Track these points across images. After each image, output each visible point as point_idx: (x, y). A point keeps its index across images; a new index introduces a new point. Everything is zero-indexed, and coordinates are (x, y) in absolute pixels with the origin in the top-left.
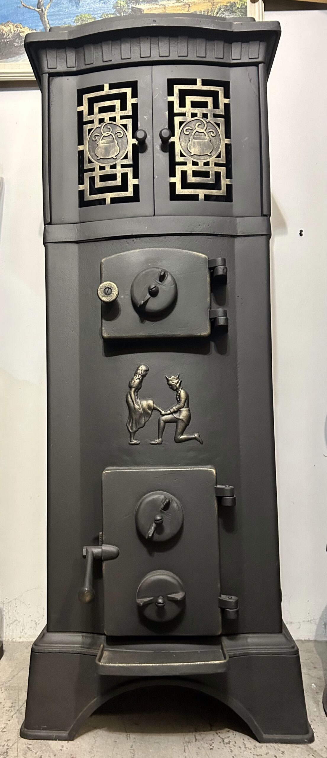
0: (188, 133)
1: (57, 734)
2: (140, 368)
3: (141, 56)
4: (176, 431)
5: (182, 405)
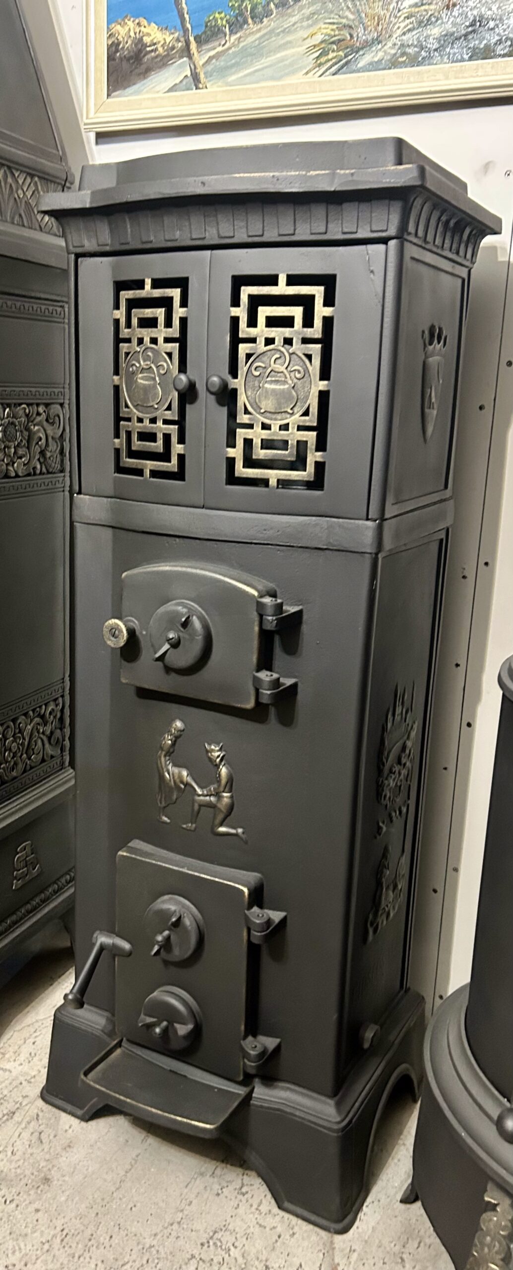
0: (257, 373)
1: (73, 1110)
2: (174, 726)
3: (191, 237)
4: (213, 821)
5: (223, 789)
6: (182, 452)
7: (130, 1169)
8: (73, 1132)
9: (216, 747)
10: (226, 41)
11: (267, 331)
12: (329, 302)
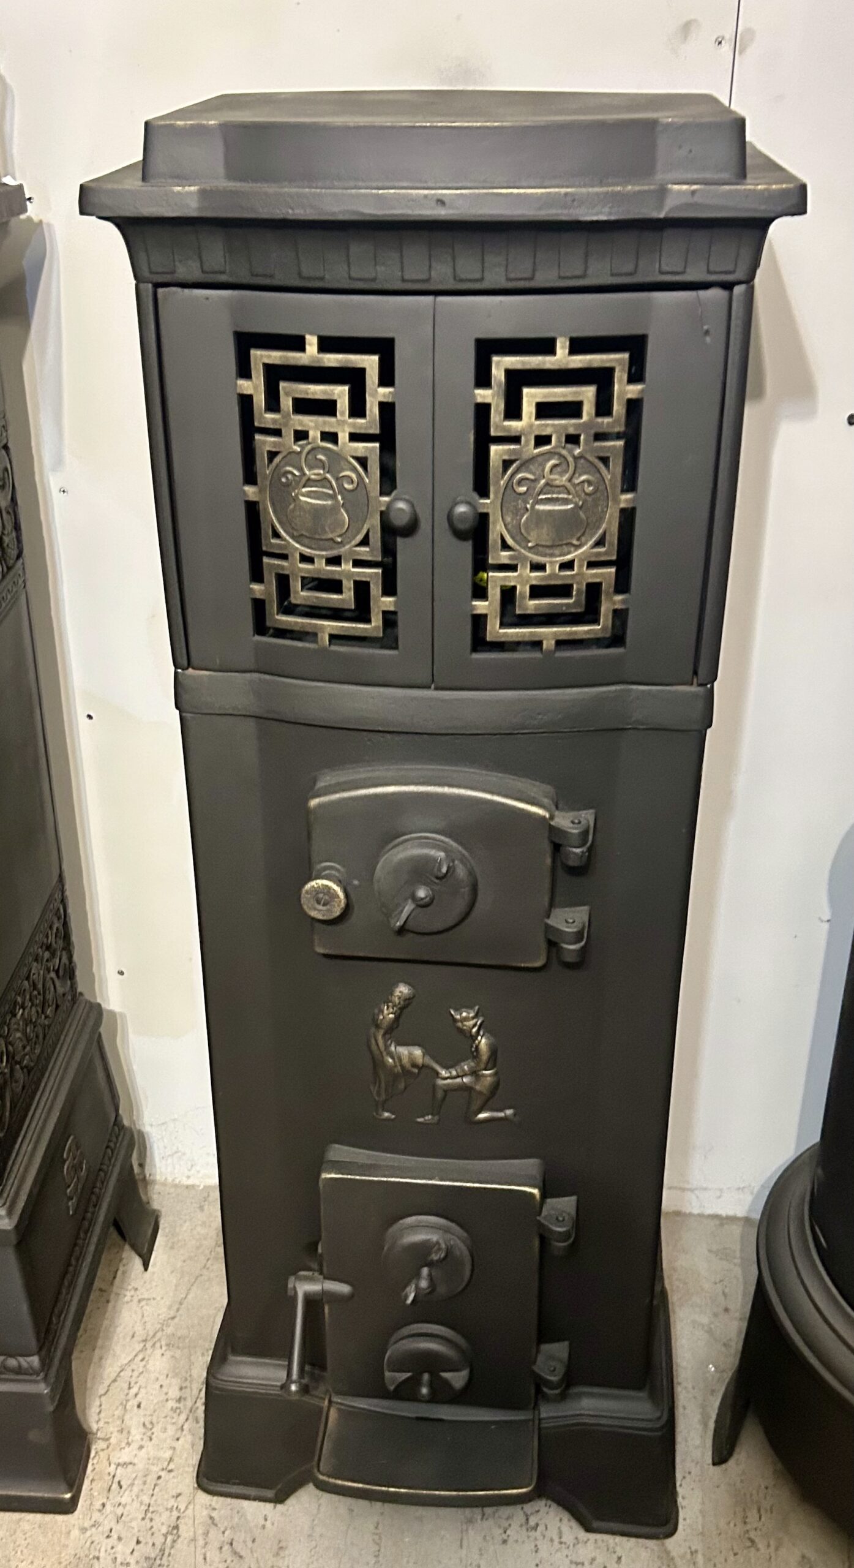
0: (523, 489)
1: (258, 1494)
2: (397, 993)
3: (403, 277)
4: (468, 1108)
5: (482, 1066)
6: (392, 609)
7: (379, 1551)
8: (273, 1524)
9: (469, 1013)
11: (539, 425)
12: (636, 376)
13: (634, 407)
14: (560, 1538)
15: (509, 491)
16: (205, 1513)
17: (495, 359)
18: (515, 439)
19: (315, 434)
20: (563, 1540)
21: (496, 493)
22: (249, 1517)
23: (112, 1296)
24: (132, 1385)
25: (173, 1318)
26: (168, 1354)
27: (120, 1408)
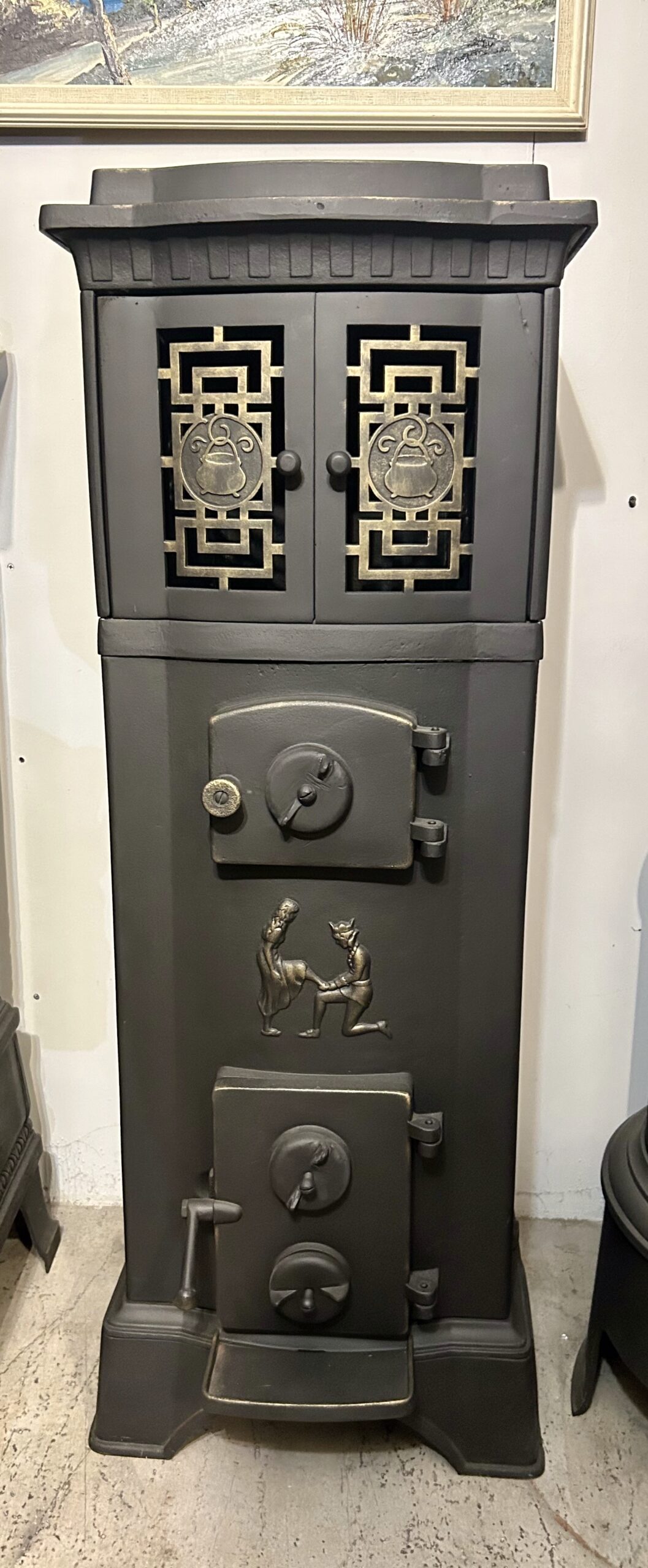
0: (387, 449)
1: (147, 1450)
2: (283, 907)
3: (290, 274)
4: (346, 1019)
5: (358, 975)
6: (280, 554)
7: (263, 1497)
8: (161, 1477)
9: (346, 925)
10: (156, 26)
11: (397, 395)
12: (472, 360)
13: (472, 385)
14: (435, 1481)
15: (375, 451)
16: (96, 1469)
17: (363, 342)
18: (379, 408)
19: (219, 407)
20: (437, 1483)
21: (364, 453)
22: (138, 1472)
23: (15, 1294)
24: (30, 1364)
25: (71, 1309)
26: (66, 1338)
27: (18, 1383)
